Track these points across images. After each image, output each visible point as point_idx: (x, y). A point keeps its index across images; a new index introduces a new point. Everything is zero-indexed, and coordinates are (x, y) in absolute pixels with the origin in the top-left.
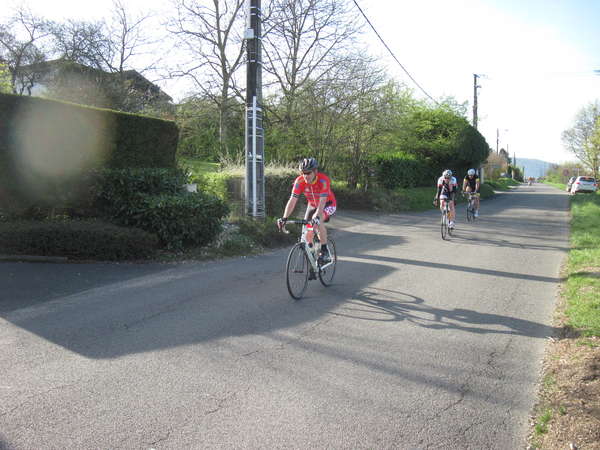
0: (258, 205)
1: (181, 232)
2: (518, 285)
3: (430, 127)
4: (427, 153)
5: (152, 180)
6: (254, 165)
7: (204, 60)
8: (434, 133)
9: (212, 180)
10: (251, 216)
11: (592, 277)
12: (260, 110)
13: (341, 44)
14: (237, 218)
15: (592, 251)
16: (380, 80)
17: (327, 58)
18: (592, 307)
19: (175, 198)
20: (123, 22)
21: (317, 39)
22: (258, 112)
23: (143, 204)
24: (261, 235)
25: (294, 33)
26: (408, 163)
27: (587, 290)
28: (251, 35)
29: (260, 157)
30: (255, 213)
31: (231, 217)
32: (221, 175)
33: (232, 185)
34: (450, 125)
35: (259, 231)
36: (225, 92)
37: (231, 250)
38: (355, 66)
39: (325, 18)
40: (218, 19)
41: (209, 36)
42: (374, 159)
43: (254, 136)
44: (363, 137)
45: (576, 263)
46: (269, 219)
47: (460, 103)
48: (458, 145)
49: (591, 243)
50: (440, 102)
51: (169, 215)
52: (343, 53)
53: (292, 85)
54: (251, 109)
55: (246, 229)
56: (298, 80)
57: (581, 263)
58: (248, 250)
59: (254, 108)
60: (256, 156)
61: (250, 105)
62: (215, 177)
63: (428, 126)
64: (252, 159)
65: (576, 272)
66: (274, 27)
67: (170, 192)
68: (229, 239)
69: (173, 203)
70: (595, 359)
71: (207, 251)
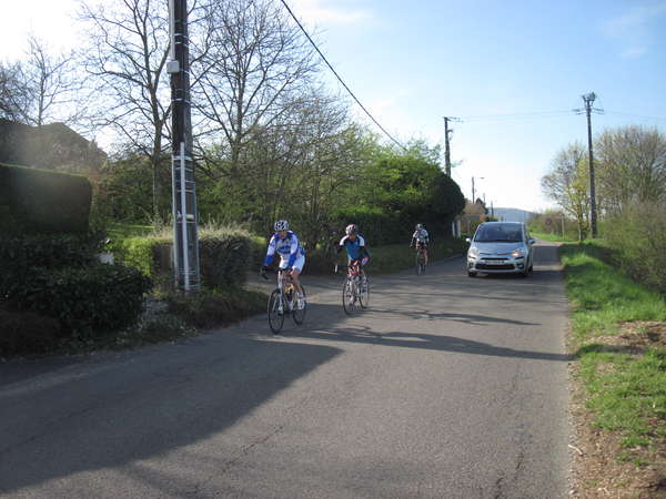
0: (191, 277)
1: (90, 314)
2: (519, 367)
3: (398, 177)
4: (396, 207)
5: (52, 250)
6: (185, 227)
7: (132, 105)
8: (402, 183)
9: (133, 247)
10: (183, 290)
11: (610, 351)
12: (189, 159)
14: (166, 294)
15: (600, 313)
16: (338, 123)
17: (278, 101)
18: (620, 395)
19: (82, 271)
20: (42, 66)
21: (264, 79)
22: (187, 161)
23: (39, 281)
24: (193, 313)
25: (238, 73)
26: (375, 217)
27: (606, 368)
28: (176, 68)
29: (191, 216)
30: (187, 285)
31: (157, 293)
32: (146, 240)
33: (158, 253)
34: (421, 173)
35: (192, 309)
36: (157, 142)
37: (157, 334)
38: (312, 110)
39: (274, 55)
40: (147, 57)
41: (138, 78)
42: (335, 215)
43: (183, 191)
44: (321, 190)
45: (585, 331)
46: (208, 292)
47: (431, 147)
48: (430, 196)
49: (592, 303)
50: (408, 148)
51: (73, 294)
52: (296, 94)
53: (238, 132)
54: (178, 158)
55: (175, 308)
56: (244, 126)
57: (590, 331)
58: (177, 333)
59: (182, 157)
60: (186, 216)
61: (177, 154)
62: (137, 243)
63: (396, 175)
64: (181, 219)
65: (587, 343)
66: (213, 66)
67: (76, 264)
68: (154, 320)
69: (78, 279)
70: (651, 486)
71: (125, 338)
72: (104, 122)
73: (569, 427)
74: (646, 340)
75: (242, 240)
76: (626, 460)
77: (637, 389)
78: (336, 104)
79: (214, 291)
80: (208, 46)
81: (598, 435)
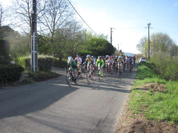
0: (35, 68)
1: (7, 77)
2: (116, 94)
3: (96, 43)
4: (95, 51)
6: (34, 55)
7: (25, 22)
8: (97, 45)
9: (20, 60)
10: (33, 71)
12: (36, 37)
13: (69, 18)
14: (29, 72)
15: (141, 80)
17: (64, 22)
18: (138, 101)
19: (5, 65)
21: (61, 16)
22: (35, 37)
24: (35, 77)
25: (54, 14)
28: (33, 13)
29: (36, 52)
31: (26, 72)
33: (27, 61)
34: (103, 43)
35: (35, 76)
37: (25, 82)
38: (73, 25)
39: (63, 10)
40: (29, 9)
42: (78, 52)
43: (34, 45)
44: (74, 46)
46: (40, 72)
47: (105, 36)
48: (105, 48)
50: (99, 35)
51: (2, 71)
52: (69, 20)
53: (53, 30)
54: (33, 36)
55: (30, 76)
57: (137, 85)
58: (30, 82)
59: (34, 36)
60: (34, 52)
61: (33, 35)
62: (22, 59)
63: (95, 43)
64: (33, 53)
65: (135, 88)
66: (47, 12)
67: (4, 64)
68: (24, 79)
69: (3, 67)
70: (135, 123)
71: (16, 83)
72: (17, 26)
73: (122, 109)
74: (150, 88)
75: (51, 58)
76: (132, 117)
77: (143, 100)
78: (79, 23)
79: (42, 72)
80: (45, 7)
81: (128, 111)
